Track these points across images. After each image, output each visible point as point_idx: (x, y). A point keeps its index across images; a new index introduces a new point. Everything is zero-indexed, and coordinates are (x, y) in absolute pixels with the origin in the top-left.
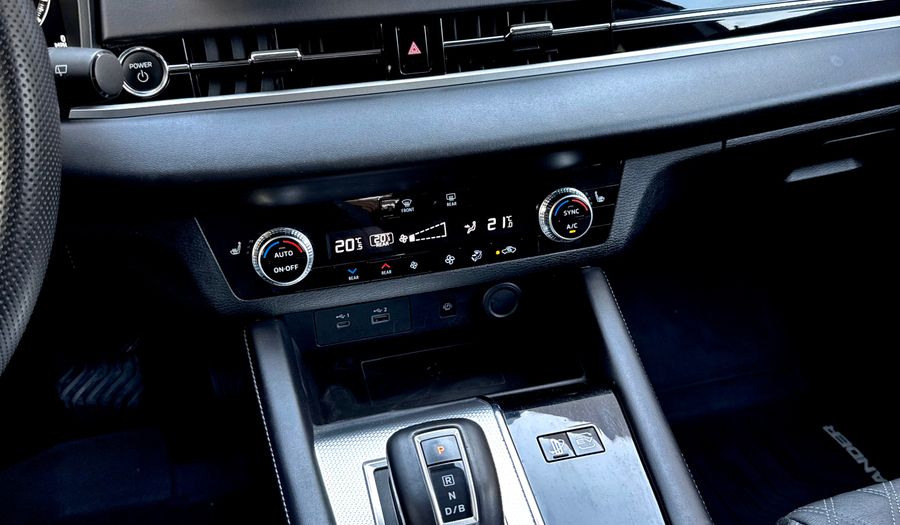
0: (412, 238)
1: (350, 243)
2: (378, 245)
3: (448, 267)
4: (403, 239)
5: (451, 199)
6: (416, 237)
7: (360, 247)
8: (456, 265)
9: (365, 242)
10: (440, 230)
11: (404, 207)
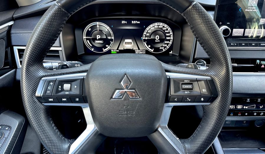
0: (247, 107)
1: (232, 107)
2: (238, 108)
3: (254, 116)
4: (245, 107)
5: (259, 100)
6: (248, 107)
7: (234, 108)
8: (256, 115)
9: (236, 107)
10: (254, 107)
11: (247, 100)
